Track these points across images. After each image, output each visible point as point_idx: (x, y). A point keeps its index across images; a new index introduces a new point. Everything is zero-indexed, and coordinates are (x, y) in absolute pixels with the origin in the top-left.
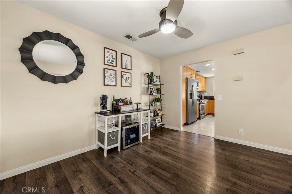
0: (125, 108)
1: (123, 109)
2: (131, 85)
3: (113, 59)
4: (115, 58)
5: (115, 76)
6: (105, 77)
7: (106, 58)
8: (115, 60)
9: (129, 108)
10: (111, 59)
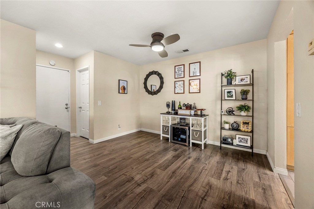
0: (182, 112)
1: (180, 112)
2: (200, 91)
3: (181, 72)
4: (183, 70)
5: (183, 85)
6: (175, 87)
7: (176, 74)
8: (183, 73)
9: (186, 112)
10: (180, 73)
